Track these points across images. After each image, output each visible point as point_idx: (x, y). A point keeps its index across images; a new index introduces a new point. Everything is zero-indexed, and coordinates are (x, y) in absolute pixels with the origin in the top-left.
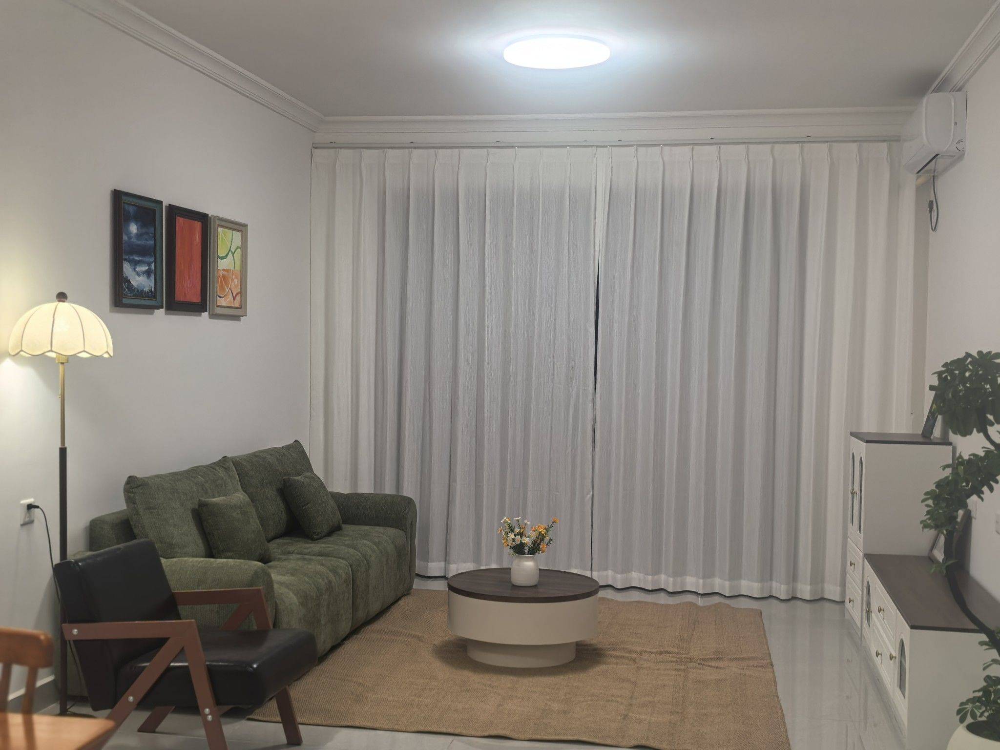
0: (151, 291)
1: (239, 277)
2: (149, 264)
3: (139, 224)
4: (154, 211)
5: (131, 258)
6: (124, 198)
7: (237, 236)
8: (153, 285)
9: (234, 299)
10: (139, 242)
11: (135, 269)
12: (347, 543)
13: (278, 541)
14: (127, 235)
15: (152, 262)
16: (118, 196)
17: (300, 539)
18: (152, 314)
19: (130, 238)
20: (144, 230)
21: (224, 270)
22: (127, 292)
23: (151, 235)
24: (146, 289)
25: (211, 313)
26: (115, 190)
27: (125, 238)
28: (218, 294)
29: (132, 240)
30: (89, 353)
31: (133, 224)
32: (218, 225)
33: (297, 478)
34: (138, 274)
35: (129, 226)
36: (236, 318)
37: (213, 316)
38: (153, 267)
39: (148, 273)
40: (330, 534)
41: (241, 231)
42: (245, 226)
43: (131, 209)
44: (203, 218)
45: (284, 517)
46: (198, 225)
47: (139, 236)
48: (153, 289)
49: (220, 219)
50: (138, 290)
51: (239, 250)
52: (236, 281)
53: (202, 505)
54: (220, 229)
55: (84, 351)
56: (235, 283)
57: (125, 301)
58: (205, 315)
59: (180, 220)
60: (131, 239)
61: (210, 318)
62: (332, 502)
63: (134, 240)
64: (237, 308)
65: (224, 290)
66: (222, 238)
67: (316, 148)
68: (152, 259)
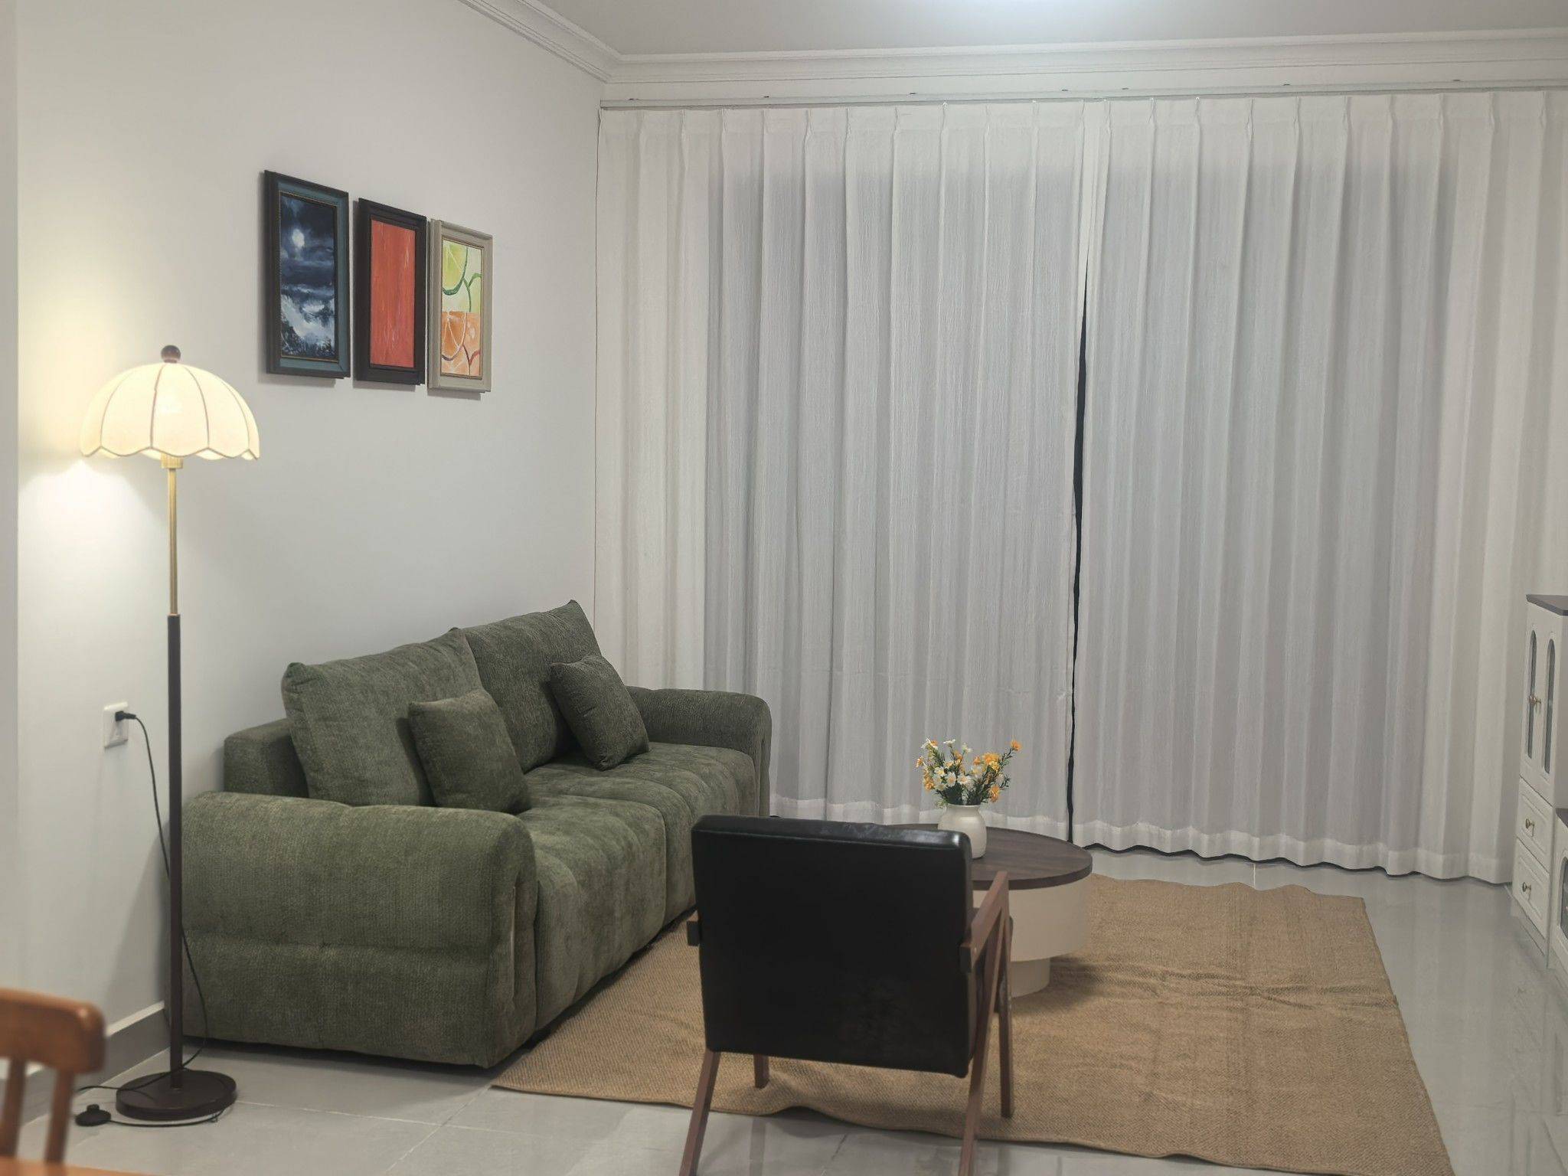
0: (329, 347)
1: (479, 325)
2: (326, 301)
3: (309, 231)
4: (334, 209)
5: (295, 289)
6: (282, 186)
7: (475, 255)
8: (332, 337)
9: (470, 363)
10: (307, 263)
11: (301, 309)
12: (658, 775)
13: (543, 770)
14: (286, 249)
15: (331, 298)
16: (271, 182)
17: (581, 768)
18: (332, 385)
19: (292, 255)
20: (317, 242)
21: (452, 313)
22: (287, 348)
23: (328, 250)
24: (321, 344)
25: (431, 387)
26: (266, 171)
27: (284, 254)
28: (443, 353)
29: (296, 259)
30: (217, 452)
31: (298, 230)
32: (443, 236)
33: (573, 665)
34: (307, 319)
35: (290, 234)
36: (474, 394)
37: (435, 391)
38: (332, 305)
39: (324, 316)
40: (628, 759)
41: (480, 247)
42: (488, 238)
43: (295, 206)
44: (417, 224)
45: (552, 730)
46: (409, 235)
47: (307, 252)
48: (333, 344)
49: (446, 226)
50: (307, 345)
51: (478, 279)
52: (472, 331)
53: (415, 712)
54: (447, 244)
55: (208, 449)
56: (473, 334)
57: (284, 363)
58: (422, 388)
59: (377, 227)
60: (294, 257)
61: (429, 394)
62: (632, 708)
63: (299, 259)
64: (475, 378)
65: (452, 347)
66: (450, 259)
67: (606, 108)
68: (331, 293)
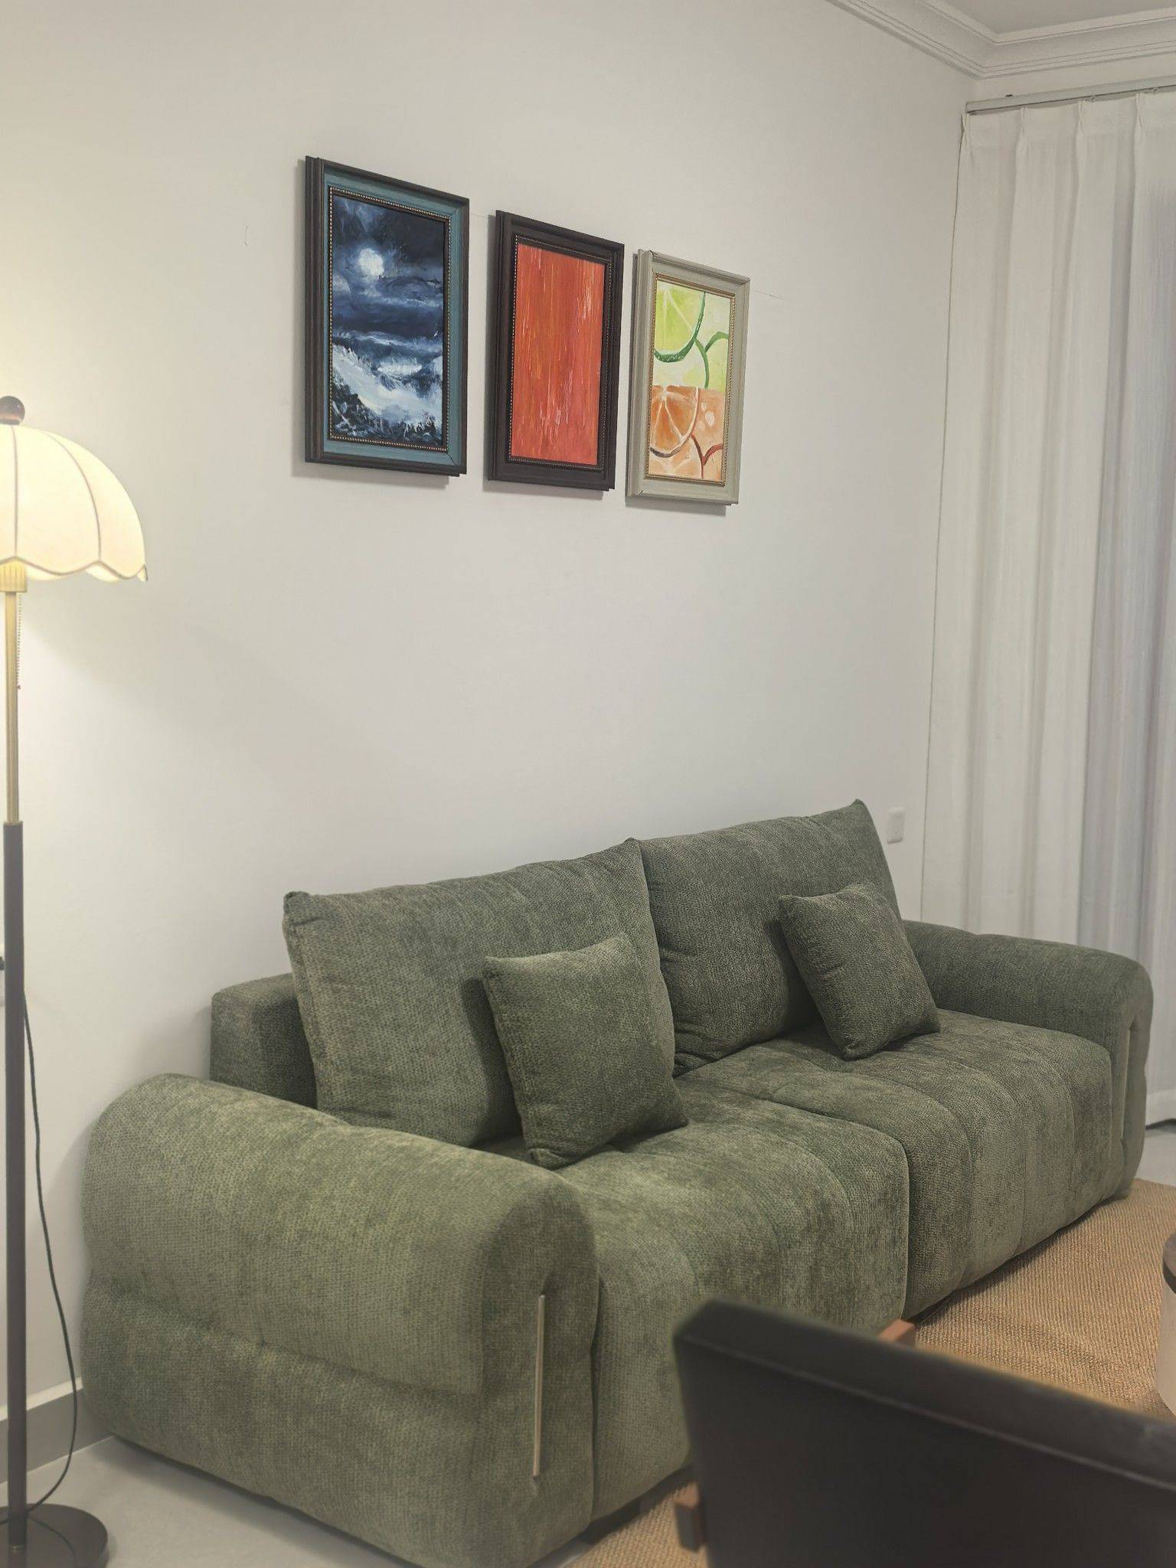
0: (431, 428)
1: (722, 407)
2: (425, 359)
3: (392, 253)
4: (444, 224)
5: (362, 338)
6: (330, 179)
7: (717, 311)
8: (437, 413)
9: (704, 461)
10: (390, 301)
11: (374, 369)
14: (347, 278)
15: (436, 356)
16: (314, 170)
18: (441, 486)
19: (358, 287)
20: (408, 271)
21: (671, 388)
22: (346, 426)
23: (432, 284)
24: (416, 422)
25: (630, 494)
26: (307, 157)
27: (340, 285)
28: (652, 445)
29: (366, 293)
31: (370, 251)
32: (657, 275)
33: (815, 899)
34: (386, 382)
35: (357, 256)
36: (717, 507)
37: (635, 499)
38: (438, 366)
39: (421, 383)
40: (897, 1042)
41: (730, 295)
42: (742, 282)
43: (365, 214)
44: (609, 253)
46: (592, 272)
47: (386, 284)
48: (438, 424)
49: (658, 259)
50: (386, 423)
51: (723, 343)
52: (710, 418)
53: (493, 974)
54: (663, 287)
56: (708, 424)
57: (330, 447)
58: (615, 496)
59: (528, 256)
60: (363, 289)
61: (628, 505)
63: (373, 294)
65: (671, 437)
66: (670, 309)
67: (972, 113)
68: (438, 348)
